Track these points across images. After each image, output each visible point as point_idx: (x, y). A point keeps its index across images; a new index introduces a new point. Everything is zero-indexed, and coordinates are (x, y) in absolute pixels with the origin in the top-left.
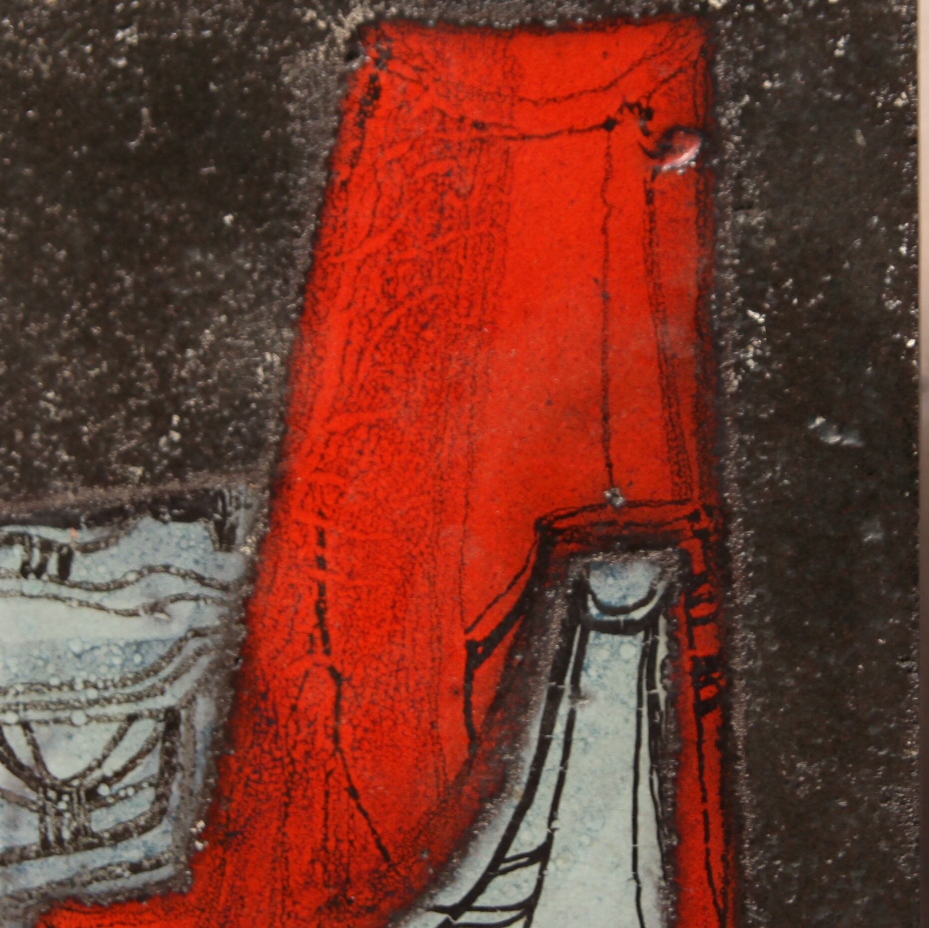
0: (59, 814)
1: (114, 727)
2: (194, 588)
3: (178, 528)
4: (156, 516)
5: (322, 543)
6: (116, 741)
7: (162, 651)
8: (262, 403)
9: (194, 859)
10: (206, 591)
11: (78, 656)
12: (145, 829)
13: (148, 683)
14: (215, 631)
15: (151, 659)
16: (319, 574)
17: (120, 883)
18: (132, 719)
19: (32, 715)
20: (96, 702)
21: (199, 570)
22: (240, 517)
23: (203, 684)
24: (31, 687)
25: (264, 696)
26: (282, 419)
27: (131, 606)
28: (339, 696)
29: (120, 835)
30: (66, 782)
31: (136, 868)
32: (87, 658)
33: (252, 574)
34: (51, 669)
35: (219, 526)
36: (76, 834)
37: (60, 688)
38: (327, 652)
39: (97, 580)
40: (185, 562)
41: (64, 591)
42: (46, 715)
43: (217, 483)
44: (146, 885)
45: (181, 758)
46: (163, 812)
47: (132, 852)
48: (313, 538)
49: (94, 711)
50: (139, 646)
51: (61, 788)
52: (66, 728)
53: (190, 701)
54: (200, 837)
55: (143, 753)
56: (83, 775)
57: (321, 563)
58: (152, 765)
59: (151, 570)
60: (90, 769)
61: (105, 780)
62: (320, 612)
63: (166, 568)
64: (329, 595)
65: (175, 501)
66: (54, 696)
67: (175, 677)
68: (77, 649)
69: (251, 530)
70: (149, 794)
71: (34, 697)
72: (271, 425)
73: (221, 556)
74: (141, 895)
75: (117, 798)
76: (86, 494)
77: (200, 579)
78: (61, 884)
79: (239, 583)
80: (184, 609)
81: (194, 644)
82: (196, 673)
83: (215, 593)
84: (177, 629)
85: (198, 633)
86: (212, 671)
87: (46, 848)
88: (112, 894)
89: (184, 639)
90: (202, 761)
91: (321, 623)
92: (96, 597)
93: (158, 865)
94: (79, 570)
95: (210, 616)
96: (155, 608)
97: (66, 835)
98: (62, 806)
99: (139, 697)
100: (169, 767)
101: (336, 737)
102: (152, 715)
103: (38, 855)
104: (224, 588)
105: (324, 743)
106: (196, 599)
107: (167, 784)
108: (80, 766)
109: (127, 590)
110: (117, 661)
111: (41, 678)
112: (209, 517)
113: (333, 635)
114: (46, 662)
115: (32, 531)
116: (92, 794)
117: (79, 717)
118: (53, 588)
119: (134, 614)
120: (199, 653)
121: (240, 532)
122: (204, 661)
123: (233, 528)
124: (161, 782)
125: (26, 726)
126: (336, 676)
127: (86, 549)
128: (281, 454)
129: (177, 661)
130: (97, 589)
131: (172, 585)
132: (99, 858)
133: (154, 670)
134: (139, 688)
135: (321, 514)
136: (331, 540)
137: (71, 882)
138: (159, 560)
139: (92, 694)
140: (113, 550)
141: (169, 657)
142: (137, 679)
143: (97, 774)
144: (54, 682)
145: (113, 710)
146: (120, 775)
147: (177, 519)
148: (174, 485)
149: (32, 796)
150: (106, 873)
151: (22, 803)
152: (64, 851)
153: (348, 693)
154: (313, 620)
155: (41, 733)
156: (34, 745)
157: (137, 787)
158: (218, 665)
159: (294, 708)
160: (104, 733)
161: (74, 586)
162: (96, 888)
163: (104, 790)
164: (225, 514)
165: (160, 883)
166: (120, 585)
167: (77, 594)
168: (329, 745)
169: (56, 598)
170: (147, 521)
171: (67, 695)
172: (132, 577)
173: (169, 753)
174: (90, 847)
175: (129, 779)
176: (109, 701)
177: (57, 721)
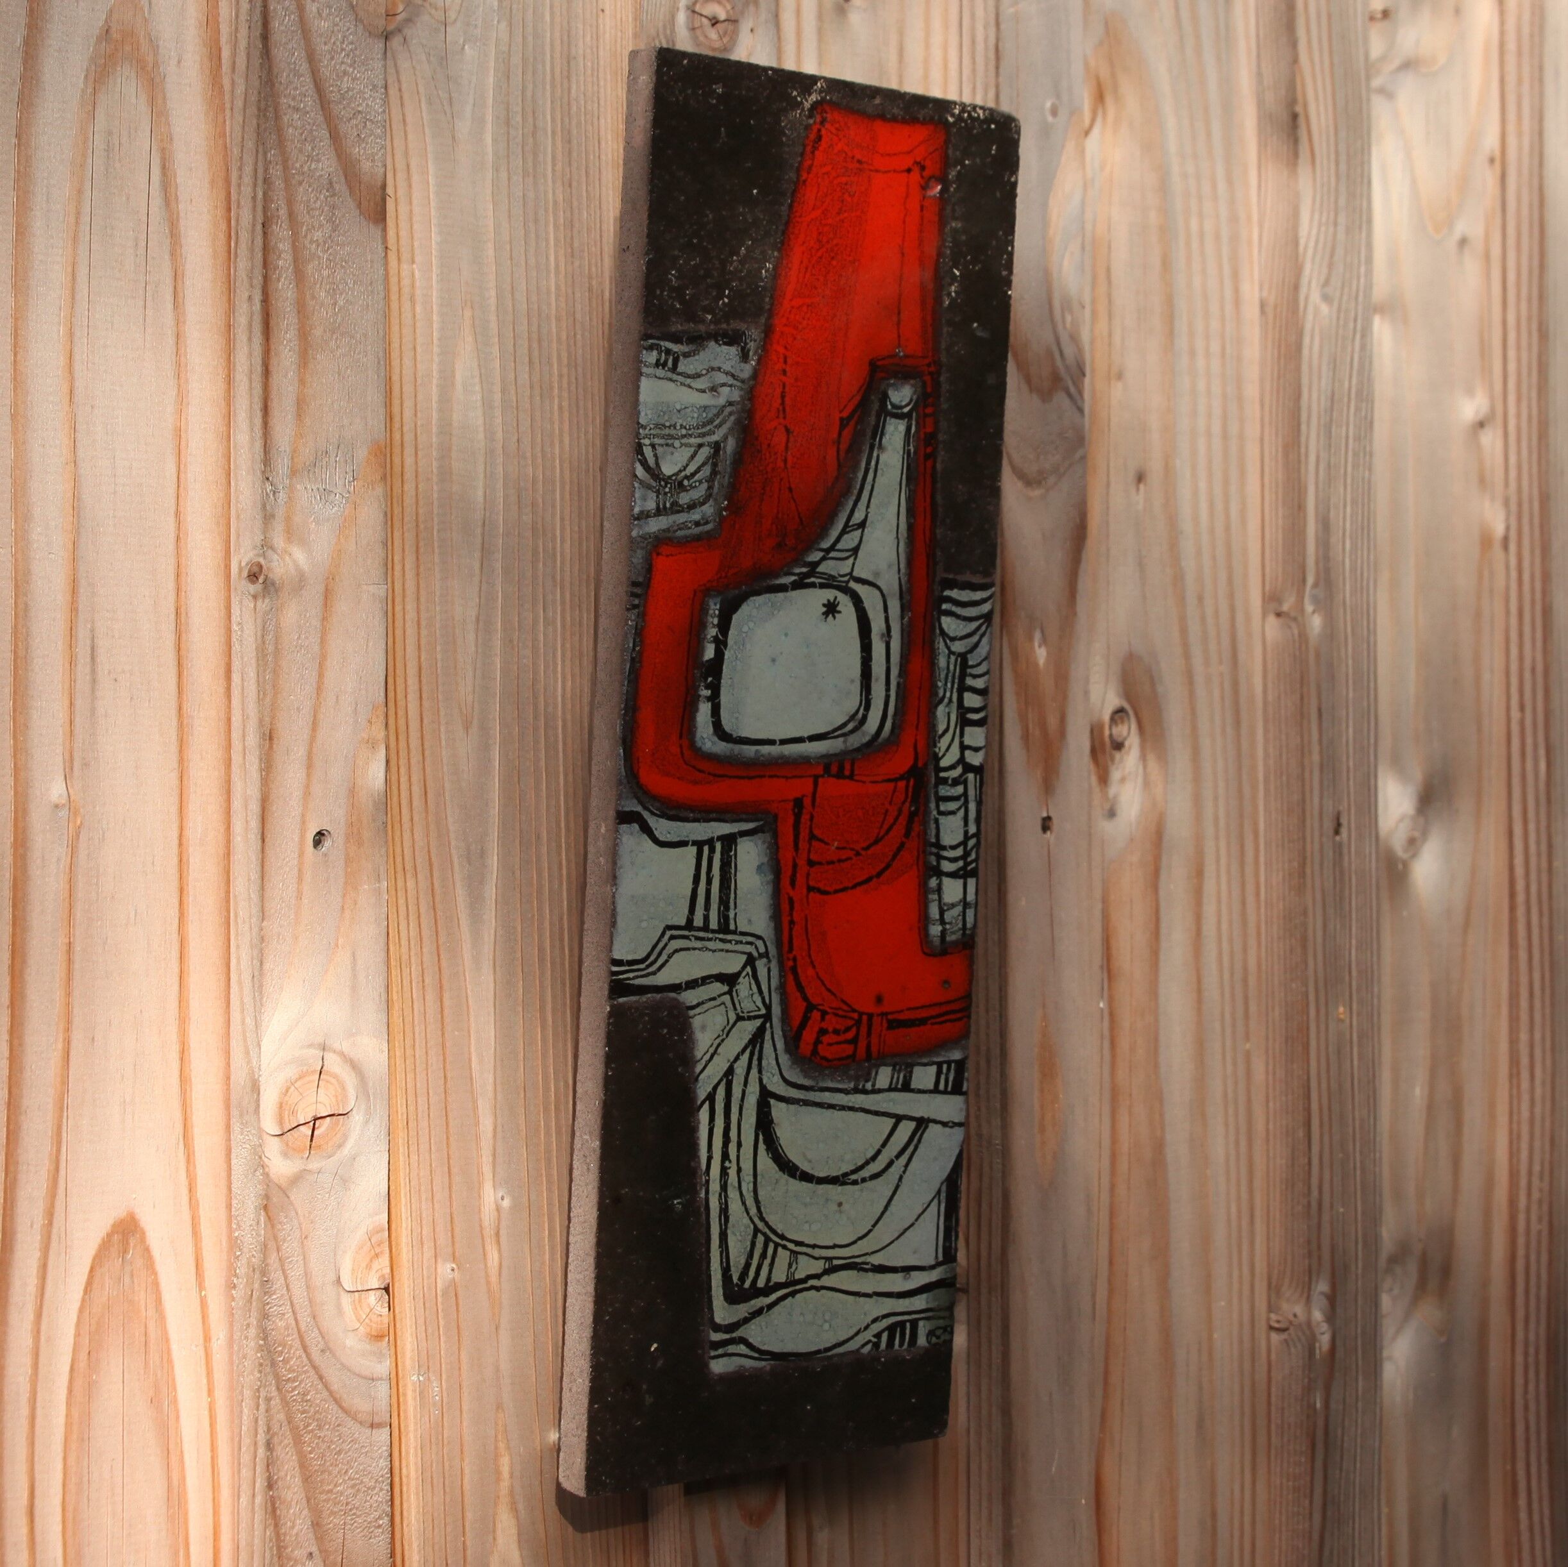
0: (666, 494)
1: (693, 449)
2: (730, 381)
3: (725, 348)
4: (717, 341)
5: (785, 362)
6: (693, 457)
7: (715, 411)
8: (764, 288)
9: (722, 520)
10: (735, 382)
11: (679, 411)
12: (703, 504)
13: (708, 428)
14: (738, 403)
15: (710, 415)
16: (783, 378)
17: (690, 531)
18: (700, 446)
19: (656, 441)
20: (684, 436)
21: (733, 371)
22: (752, 345)
23: (731, 429)
24: (657, 426)
25: (757, 439)
26: (772, 297)
27: (703, 387)
28: (788, 441)
29: (692, 506)
30: (670, 477)
31: (697, 524)
32: (683, 412)
33: (755, 375)
34: (666, 418)
35: (743, 349)
36: (672, 504)
37: (669, 427)
38: (784, 418)
39: (689, 372)
40: (727, 367)
41: (675, 377)
42: (662, 441)
43: (742, 326)
44: (701, 533)
45: (719, 468)
46: (710, 495)
47: (696, 516)
48: (782, 360)
49: (684, 441)
50: (706, 407)
51: (667, 480)
52: (671, 449)
53: (725, 438)
54: (725, 509)
55: (704, 464)
56: (676, 474)
57: (784, 372)
58: (706, 471)
59: (713, 369)
60: (680, 471)
61: (686, 477)
62: (783, 397)
63: (719, 369)
64: (787, 389)
65: (725, 335)
66: (667, 431)
67: (719, 426)
68: (678, 407)
69: (756, 353)
70: (705, 485)
71: (657, 431)
72: (767, 299)
73: (742, 365)
74: (698, 538)
75: (692, 487)
76: (686, 327)
77: (733, 376)
78: (664, 531)
79: (750, 379)
80: (725, 390)
81: (729, 409)
82: (728, 425)
83: (739, 384)
84: (722, 401)
85: (731, 404)
86: (735, 423)
87: (659, 512)
88: (686, 537)
89: (724, 406)
90: (729, 470)
91: (783, 403)
92: (688, 381)
93: (707, 523)
94: (681, 368)
95: (736, 396)
96: (713, 389)
97: (668, 505)
98: (667, 490)
99: (703, 435)
100: (714, 473)
101: (785, 461)
102: (709, 444)
103: (655, 515)
104: (743, 381)
105: (780, 464)
106: (731, 386)
107: (713, 481)
108: (676, 469)
109: (702, 378)
110: (696, 415)
111: (662, 421)
112: (739, 344)
113: (788, 410)
114: (664, 413)
115: (662, 343)
116: (681, 484)
117: (677, 443)
118: (670, 375)
119: (703, 391)
120: (731, 414)
121: (751, 353)
122: (732, 418)
123: (749, 350)
124: (710, 480)
125: (653, 446)
126: (787, 430)
127: (686, 355)
128: (770, 316)
129: (721, 417)
130: (689, 376)
131: (721, 378)
132: (681, 518)
133: (711, 422)
134: (704, 430)
135: (786, 348)
136: (789, 361)
137: (668, 530)
138: (716, 364)
139: (684, 432)
140: (697, 357)
141: (717, 415)
142: (704, 425)
143: (683, 474)
144: (667, 424)
145: (693, 441)
146: (693, 475)
147: (725, 344)
148: (724, 326)
149: (654, 484)
150: (683, 526)
151: (649, 487)
152: (666, 514)
153: (792, 439)
154: (779, 401)
155: (660, 450)
156: (656, 456)
157: (700, 482)
158: (738, 422)
159: (769, 445)
160: (687, 452)
161: (680, 374)
162: (679, 533)
163: (686, 483)
164: (746, 344)
165: (708, 532)
166: (698, 376)
167: (680, 378)
168: (782, 465)
169: (671, 380)
170: (712, 344)
171: (673, 432)
172: (704, 372)
173: (715, 465)
174: (678, 512)
175: (697, 477)
176: (691, 436)
177: (667, 445)
